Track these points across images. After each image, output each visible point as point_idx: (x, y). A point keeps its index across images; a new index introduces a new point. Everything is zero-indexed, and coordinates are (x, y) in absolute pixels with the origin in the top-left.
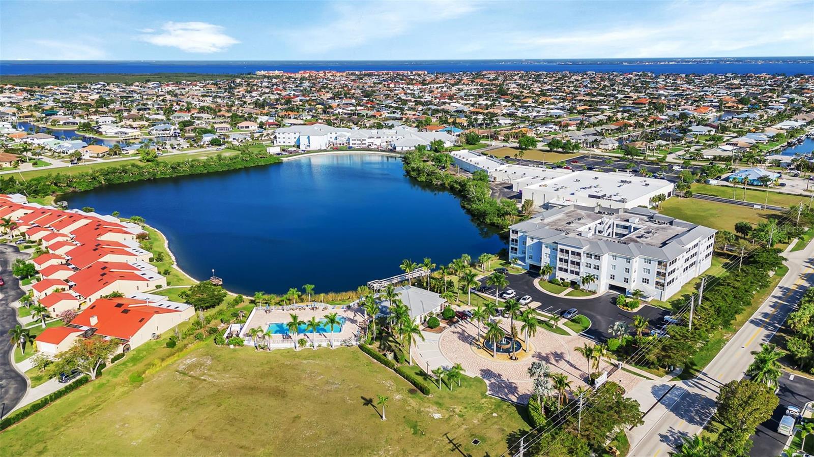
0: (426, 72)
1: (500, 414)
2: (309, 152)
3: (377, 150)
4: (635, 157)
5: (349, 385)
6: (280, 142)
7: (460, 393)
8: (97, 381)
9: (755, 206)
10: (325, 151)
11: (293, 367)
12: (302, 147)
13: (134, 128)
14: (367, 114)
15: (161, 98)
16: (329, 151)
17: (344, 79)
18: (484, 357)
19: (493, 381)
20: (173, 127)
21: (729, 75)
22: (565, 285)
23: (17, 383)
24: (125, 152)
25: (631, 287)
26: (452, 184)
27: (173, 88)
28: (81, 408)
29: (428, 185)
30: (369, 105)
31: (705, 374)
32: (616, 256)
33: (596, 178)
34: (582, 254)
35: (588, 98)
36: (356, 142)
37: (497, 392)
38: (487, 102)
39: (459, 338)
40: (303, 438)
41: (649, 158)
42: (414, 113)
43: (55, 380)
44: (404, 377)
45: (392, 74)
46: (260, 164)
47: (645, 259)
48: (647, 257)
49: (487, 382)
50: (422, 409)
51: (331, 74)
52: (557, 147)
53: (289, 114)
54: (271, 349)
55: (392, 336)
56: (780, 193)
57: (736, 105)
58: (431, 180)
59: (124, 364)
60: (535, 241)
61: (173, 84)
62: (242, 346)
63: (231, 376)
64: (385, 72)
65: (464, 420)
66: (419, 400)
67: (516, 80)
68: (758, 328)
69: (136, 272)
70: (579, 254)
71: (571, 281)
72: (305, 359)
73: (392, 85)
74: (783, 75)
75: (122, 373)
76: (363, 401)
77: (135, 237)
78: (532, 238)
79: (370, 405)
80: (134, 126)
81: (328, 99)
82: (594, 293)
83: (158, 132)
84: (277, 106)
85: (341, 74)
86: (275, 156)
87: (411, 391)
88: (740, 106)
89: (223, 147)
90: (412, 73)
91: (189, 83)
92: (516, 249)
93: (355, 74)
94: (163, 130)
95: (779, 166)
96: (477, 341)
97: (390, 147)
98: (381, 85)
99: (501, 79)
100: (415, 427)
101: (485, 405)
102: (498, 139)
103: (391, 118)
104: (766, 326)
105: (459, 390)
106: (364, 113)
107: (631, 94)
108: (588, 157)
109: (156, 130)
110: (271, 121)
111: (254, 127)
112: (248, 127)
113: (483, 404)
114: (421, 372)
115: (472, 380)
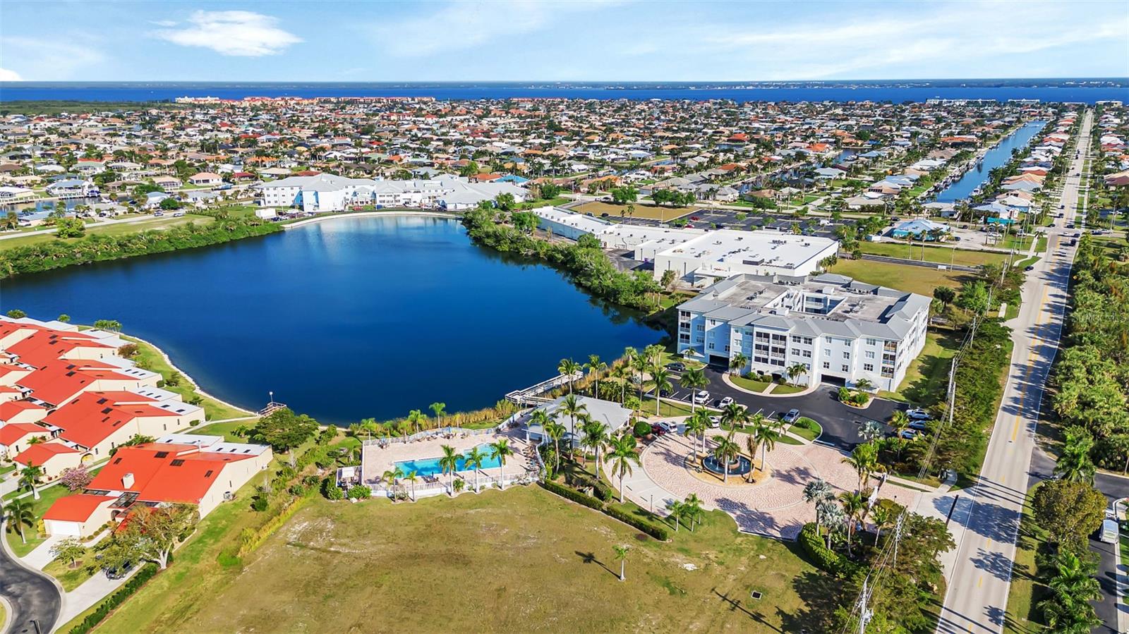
0: (434, 99)
1: (769, 554)
2: (319, 215)
3: (419, 209)
4: (767, 210)
5: (551, 538)
6: (269, 202)
7: (706, 533)
8: (170, 571)
9: (940, 267)
10: (342, 212)
11: (458, 521)
12: (308, 208)
13: (19, 186)
14: (379, 159)
15: (42, 139)
16: (348, 213)
17: (317, 108)
18: (711, 482)
19: (738, 513)
20: (86, 184)
21: (826, 103)
22: (766, 380)
23: (38, 588)
24: (24, 224)
25: (853, 376)
26: (550, 253)
27: (53, 123)
28: (163, 614)
29: (514, 256)
30: (375, 146)
31: (985, 479)
32: (831, 338)
33: (740, 239)
34: (788, 338)
35: (669, 134)
36: (386, 199)
37: (751, 527)
38: (541, 140)
39: (666, 459)
40: (524, 618)
41: (784, 211)
42: (447, 156)
43: (100, 576)
44: (621, 519)
45: (385, 101)
46: (252, 235)
47: (868, 339)
48: (869, 337)
49: (733, 516)
50: (666, 560)
51: (294, 102)
52: (665, 199)
53: (263, 161)
54: (416, 499)
55: (577, 465)
56: (957, 249)
57: (854, 140)
58: (517, 249)
59: (200, 541)
60: (718, 324)
61: (48, 118)
62: (368, 498)
63: (374, 542)
64: (374, 99)
65: (727, 568)
66: (655, 549)
67: (563, 110)
68: (1015, 417)
69: (151, 404)
70: (783, 338)
71: (774, 375)
72: (470, 508)
73: (394, 118)
74: (890, 103)
75: (204, 555)
76: (581, 557)
77: (117, 352)
78: (713, 321)
79: (592, 562)
80: (18, 183)
81: (308, 138)
82: (805, 387)
83: (63, 191)
84: (236, 149)
85: (310, 101)
86: (271, 222)
87: (639, 537)
88: (860, 142)
89: (182, 211)
90: (413, 100)
91: (73, 115)
92: (688, 337)
93: (330, 102)
94: (70, 188)
95: (940, 216)
96: (692, 462)
97: (437, 204)
98: (377, 118)
99: (542, 108)
100: (668, 584)
101: (744, 545)
102: (580, 192)
103: (416, 164)
104: (1023, 413)
105: (702, 529)
106: (375, 156)
107: (721, 129)
108: (706, 212)
109: (60, 188)
110: (238, 171)
111: (216, 180)
112: (208, 181)
113: (741, 544)
114: (639, 510)
115: (712, 515)
